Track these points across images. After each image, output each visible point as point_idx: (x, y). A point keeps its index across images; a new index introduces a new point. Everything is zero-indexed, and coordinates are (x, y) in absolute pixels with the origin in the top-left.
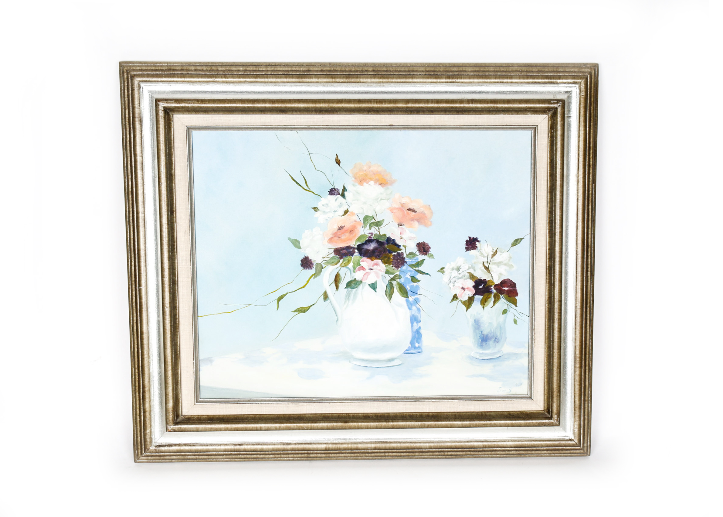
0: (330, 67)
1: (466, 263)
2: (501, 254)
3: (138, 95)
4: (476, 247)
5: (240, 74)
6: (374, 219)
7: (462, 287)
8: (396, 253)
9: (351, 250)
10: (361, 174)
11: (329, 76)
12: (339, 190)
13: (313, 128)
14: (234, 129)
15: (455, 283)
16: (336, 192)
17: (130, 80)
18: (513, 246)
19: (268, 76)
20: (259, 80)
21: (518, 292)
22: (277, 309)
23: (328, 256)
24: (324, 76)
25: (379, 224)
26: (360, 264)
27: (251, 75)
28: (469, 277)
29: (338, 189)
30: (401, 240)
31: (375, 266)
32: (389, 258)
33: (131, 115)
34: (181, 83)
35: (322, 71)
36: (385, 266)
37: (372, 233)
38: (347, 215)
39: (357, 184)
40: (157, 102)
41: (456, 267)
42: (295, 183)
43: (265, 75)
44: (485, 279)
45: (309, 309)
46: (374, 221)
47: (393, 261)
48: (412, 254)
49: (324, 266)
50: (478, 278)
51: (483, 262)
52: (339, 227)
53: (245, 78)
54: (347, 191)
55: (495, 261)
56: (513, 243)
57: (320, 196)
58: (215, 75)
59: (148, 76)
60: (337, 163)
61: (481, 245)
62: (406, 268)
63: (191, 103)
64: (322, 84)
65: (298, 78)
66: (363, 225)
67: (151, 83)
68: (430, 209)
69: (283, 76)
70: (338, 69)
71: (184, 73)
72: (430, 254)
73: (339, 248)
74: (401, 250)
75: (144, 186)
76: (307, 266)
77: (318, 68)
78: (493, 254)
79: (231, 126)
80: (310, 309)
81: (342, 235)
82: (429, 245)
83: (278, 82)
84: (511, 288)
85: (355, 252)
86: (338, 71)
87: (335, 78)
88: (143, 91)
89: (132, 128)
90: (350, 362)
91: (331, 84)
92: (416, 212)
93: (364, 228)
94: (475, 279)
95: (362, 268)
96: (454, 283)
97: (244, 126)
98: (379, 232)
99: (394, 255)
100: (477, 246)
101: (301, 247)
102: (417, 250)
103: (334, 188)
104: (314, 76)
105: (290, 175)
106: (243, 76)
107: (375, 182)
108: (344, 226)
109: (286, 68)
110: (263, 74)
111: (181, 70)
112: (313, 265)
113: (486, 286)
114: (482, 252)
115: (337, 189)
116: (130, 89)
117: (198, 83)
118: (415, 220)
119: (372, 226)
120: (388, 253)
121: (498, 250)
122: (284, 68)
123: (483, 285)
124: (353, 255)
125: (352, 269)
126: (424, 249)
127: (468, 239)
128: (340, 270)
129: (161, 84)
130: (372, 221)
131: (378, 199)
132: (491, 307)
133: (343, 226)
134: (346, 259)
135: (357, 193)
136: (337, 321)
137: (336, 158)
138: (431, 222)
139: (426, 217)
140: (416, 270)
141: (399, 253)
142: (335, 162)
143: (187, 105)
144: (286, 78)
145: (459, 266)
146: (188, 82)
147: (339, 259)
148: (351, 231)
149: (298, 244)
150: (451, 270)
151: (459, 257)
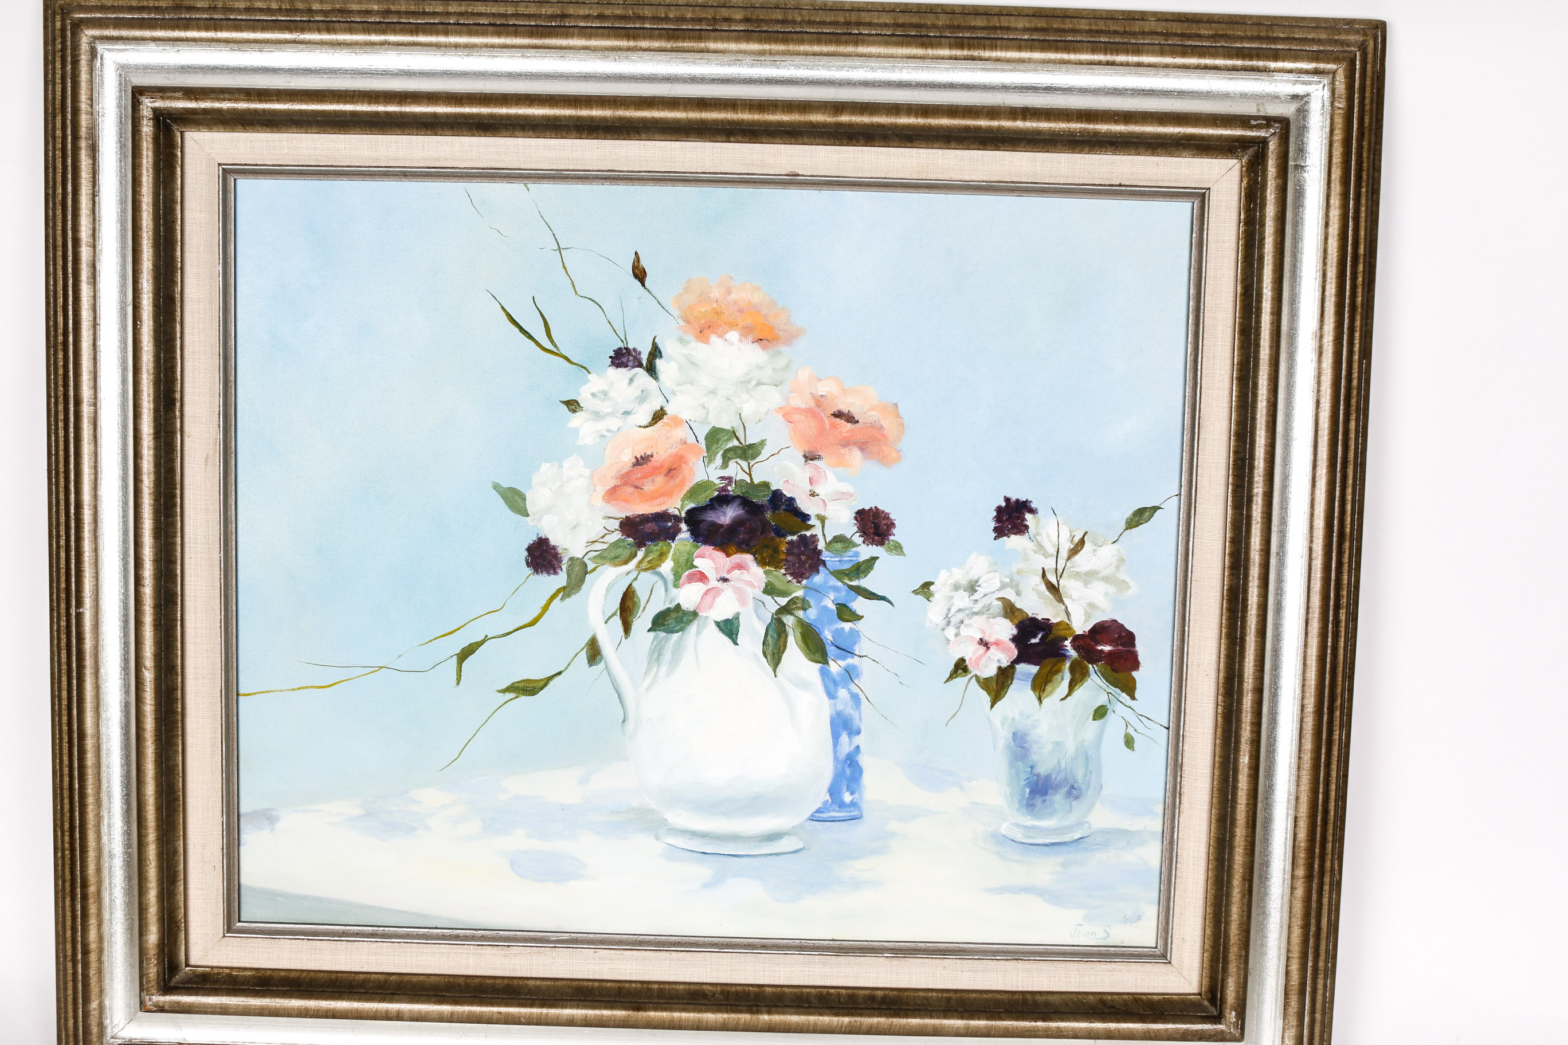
0: (623, 8)
1: (995, 571)
2: (1095, 551)
3: (88, 77)
4: (1023, 528)
5: (371, 22)
6: (738, 439)
7: (981, 639)
8: (795, 538)
9: (670, 524)
10: (703, 310)
11: (619, 31)
12: (640, 353)
13: (571, 178)
14: (349, 175)
15: (962, 626)
16: (631, 358)
17: (69, 33)
18: (1131, 528)
19: (450, 27)
20: (422, 39)
21: (1140, 658)
22: (458, 684)
23: (603, 537)
24: (606, 31)
25: (750, 452)
26: (694, 563)
27: (402, 26)
28: (1002, 612)
29: (639, 349)
30: (811, 500)
31: (736, 572)
32: (776, 550)
33: (69, 132)
34: (208, 44)
35: (601, 17)
36: (765, 573)
37: (730, 479)
38: (660, 424)
39: (690, 337)
40: (137, 95)
41: (964, 582)
42: (517, 330)
43: (440, 27)
44: (1049, 620)
45: (545, 685)
46: (736, 443)
47: (786, 560)
48: (841, 541)
49: (591, 566)
50: (1027, 614)
51: (1043, 569)
52: (636, 457)
53: (384, 32)
54: (661, 357)
55: (1077, 569)
56: (1131, 520)
57: (585, 368)
58: (300, 25)
59: (118, 24)
60: (636, 276)
61: (1038, 522)
62: (823, 580)
63: (229, 100)
64: (599, 54)
65: (531, 35)
66: (706, 455)
67: (126, 45)
68: (898, 416)
69: (490, 28)
70: (646, 13)
71: (216, 16)
72: (891, 543)
73: (636, 517)
74: (810, 527)
75: (98, 327)
76: (545, 566)
77: (590, 8)
78: (1072, 550)
79: (343, 166)
80: (549, 686)
81: (646, 480)
82: (891, 516)
83: (474, 46)
84: (1120, 648)
85: (679, 530)
86: (647, 17)
87: (635, 38)
88: (102, 64)
89: (70, 168)
90: (657, 838)
91: (625, 54)
92: (858, 422)
93: (709, 463)
94: (1020, 618)
95: (698, 576)
96: (959, 627)
97: (378, 167)
98: (750, 475)
99: (791, 543)
100: (1027, 523)
101: (530, 510)
102: (856, 529)
103: (627, 349)
104: (576, 30)
105: (503, 308)
106: (378, 26)
107: (741, 335)
108: (652, 456)
109: (499, 6)
110: (435, 24)
111: (210, 8)
112: (560, 561)
113: (1051, 637)
114: (1042, 543)
115: (635, 350)
116: (69, 59)
117: (253, 44)
118: (854, 444)
119: (730, 459)
120: (772, 534)
121: (1086, 538)
122: (493, 6)
123: (1040, 636)
124: (673, 539)
125: (670, 577)
126: (877, 527)
127: (1003, 504)
128: (636, 579)
129: (152, 46)
130: (730, 445)
131: (749, 381)
132: (1062, 700)
133: (648, 456)
134: (655, 548)
135: (692, 363)
136: (624, 721)
137: (634, 263)
138: (899, 451)
139: (885, 437)
140: (851, 587)
141: (805, 535)
142: (632, 274)
143: (217, 105)
144: (499, 34)
145: (975, 578)
146: (227, 41)
147: (634, 549)
148: (670, 470)
149: (520, 501)
150: (952, 591)
151: (975, 553)
